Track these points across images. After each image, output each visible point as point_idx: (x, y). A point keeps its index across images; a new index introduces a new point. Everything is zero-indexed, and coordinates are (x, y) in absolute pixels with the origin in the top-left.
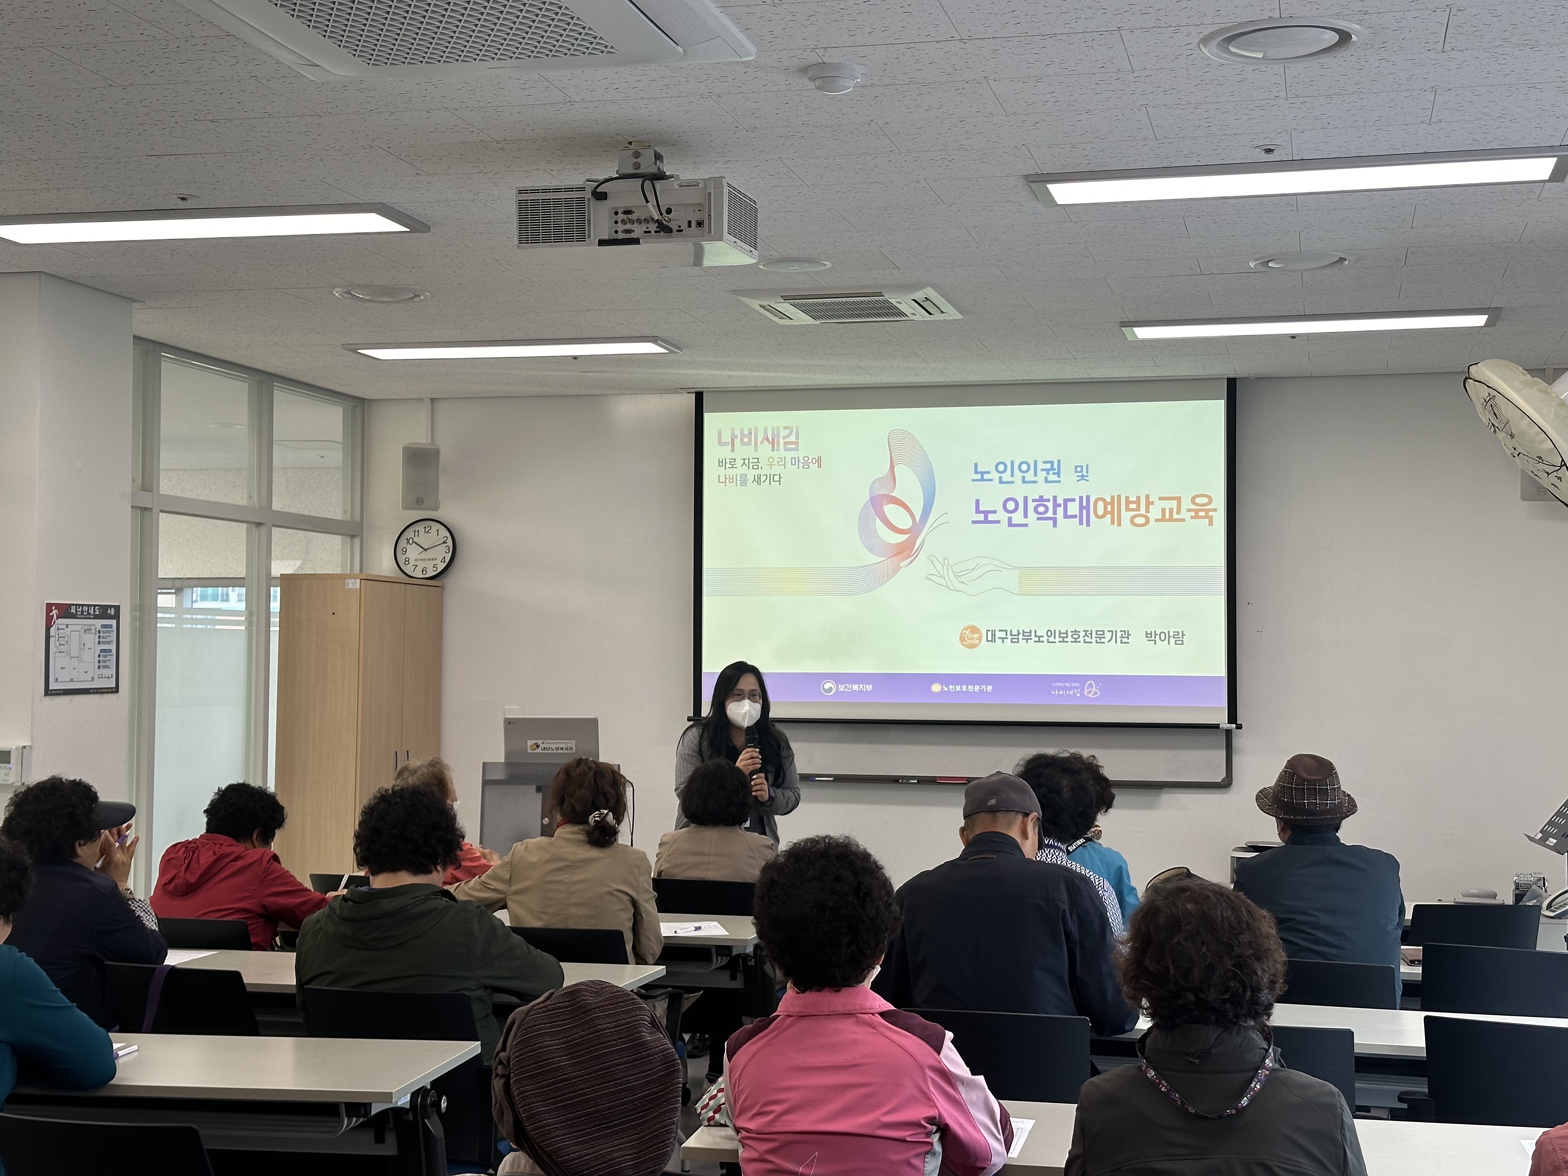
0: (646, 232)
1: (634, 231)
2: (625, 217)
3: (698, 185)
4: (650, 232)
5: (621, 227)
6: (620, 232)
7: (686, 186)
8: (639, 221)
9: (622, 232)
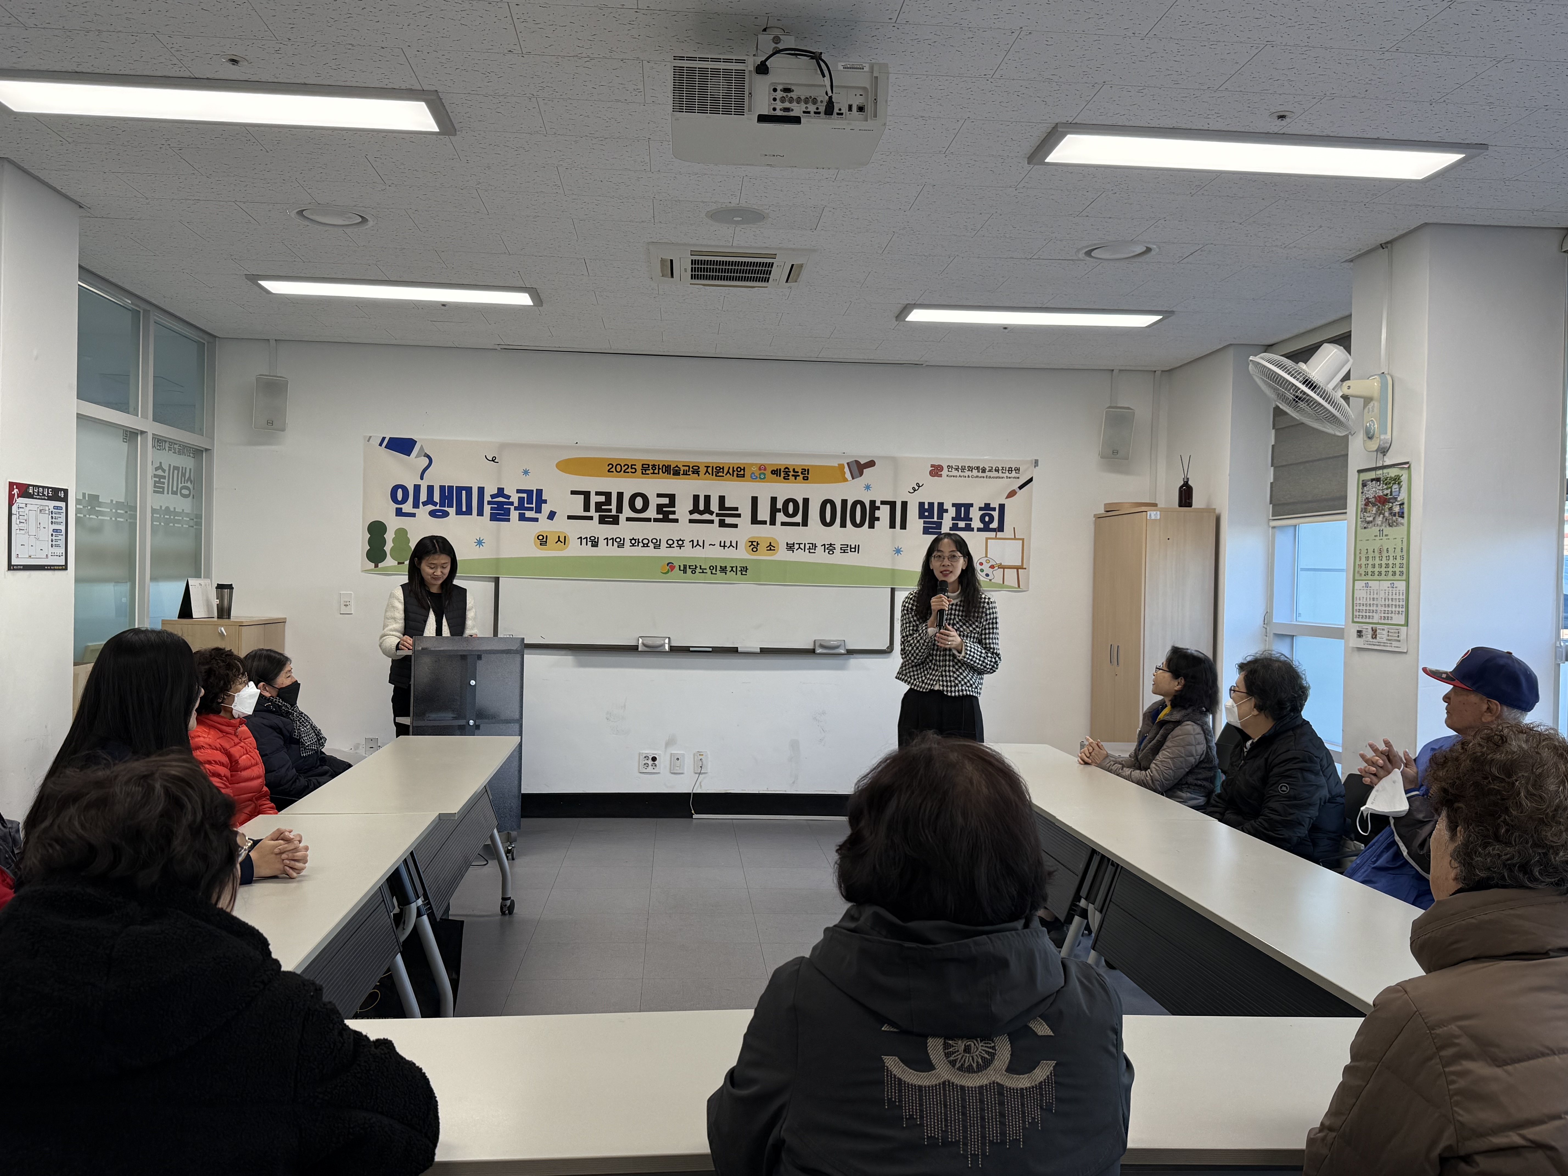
0: (804, 112)
1: (792, 110)
2: (785, 94)
3: (863, 69)
4: (809, 112)
5: (779, 105)
6: (778, 108)
7: (851, 68)
8: (799, 101)
9: (781, 110)
